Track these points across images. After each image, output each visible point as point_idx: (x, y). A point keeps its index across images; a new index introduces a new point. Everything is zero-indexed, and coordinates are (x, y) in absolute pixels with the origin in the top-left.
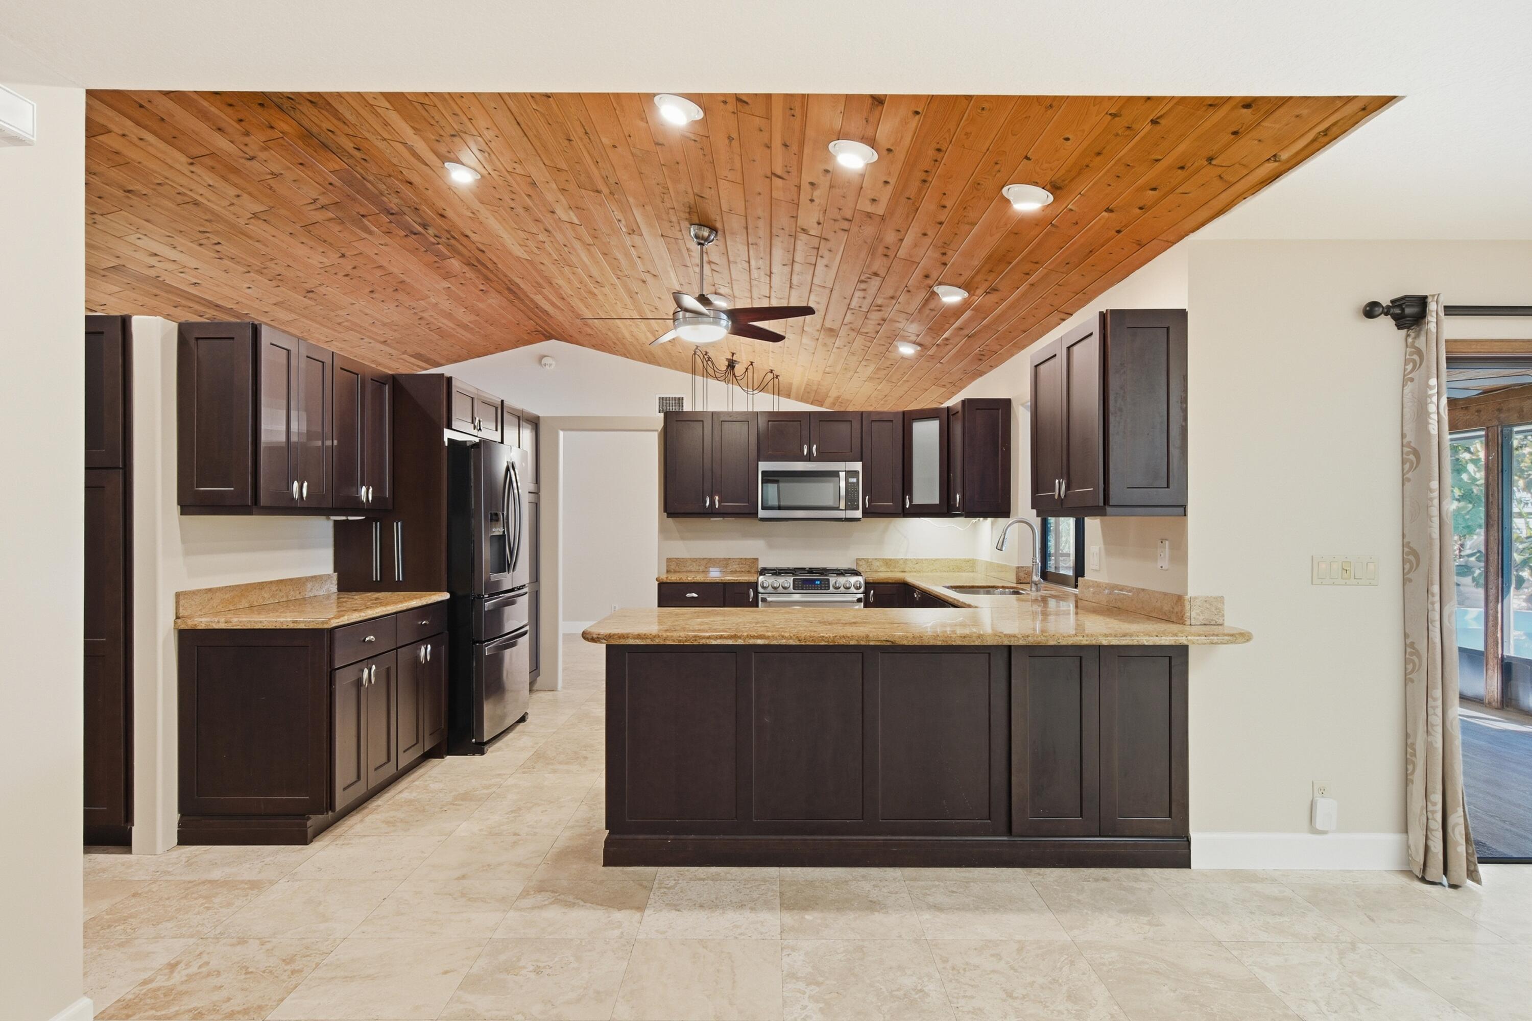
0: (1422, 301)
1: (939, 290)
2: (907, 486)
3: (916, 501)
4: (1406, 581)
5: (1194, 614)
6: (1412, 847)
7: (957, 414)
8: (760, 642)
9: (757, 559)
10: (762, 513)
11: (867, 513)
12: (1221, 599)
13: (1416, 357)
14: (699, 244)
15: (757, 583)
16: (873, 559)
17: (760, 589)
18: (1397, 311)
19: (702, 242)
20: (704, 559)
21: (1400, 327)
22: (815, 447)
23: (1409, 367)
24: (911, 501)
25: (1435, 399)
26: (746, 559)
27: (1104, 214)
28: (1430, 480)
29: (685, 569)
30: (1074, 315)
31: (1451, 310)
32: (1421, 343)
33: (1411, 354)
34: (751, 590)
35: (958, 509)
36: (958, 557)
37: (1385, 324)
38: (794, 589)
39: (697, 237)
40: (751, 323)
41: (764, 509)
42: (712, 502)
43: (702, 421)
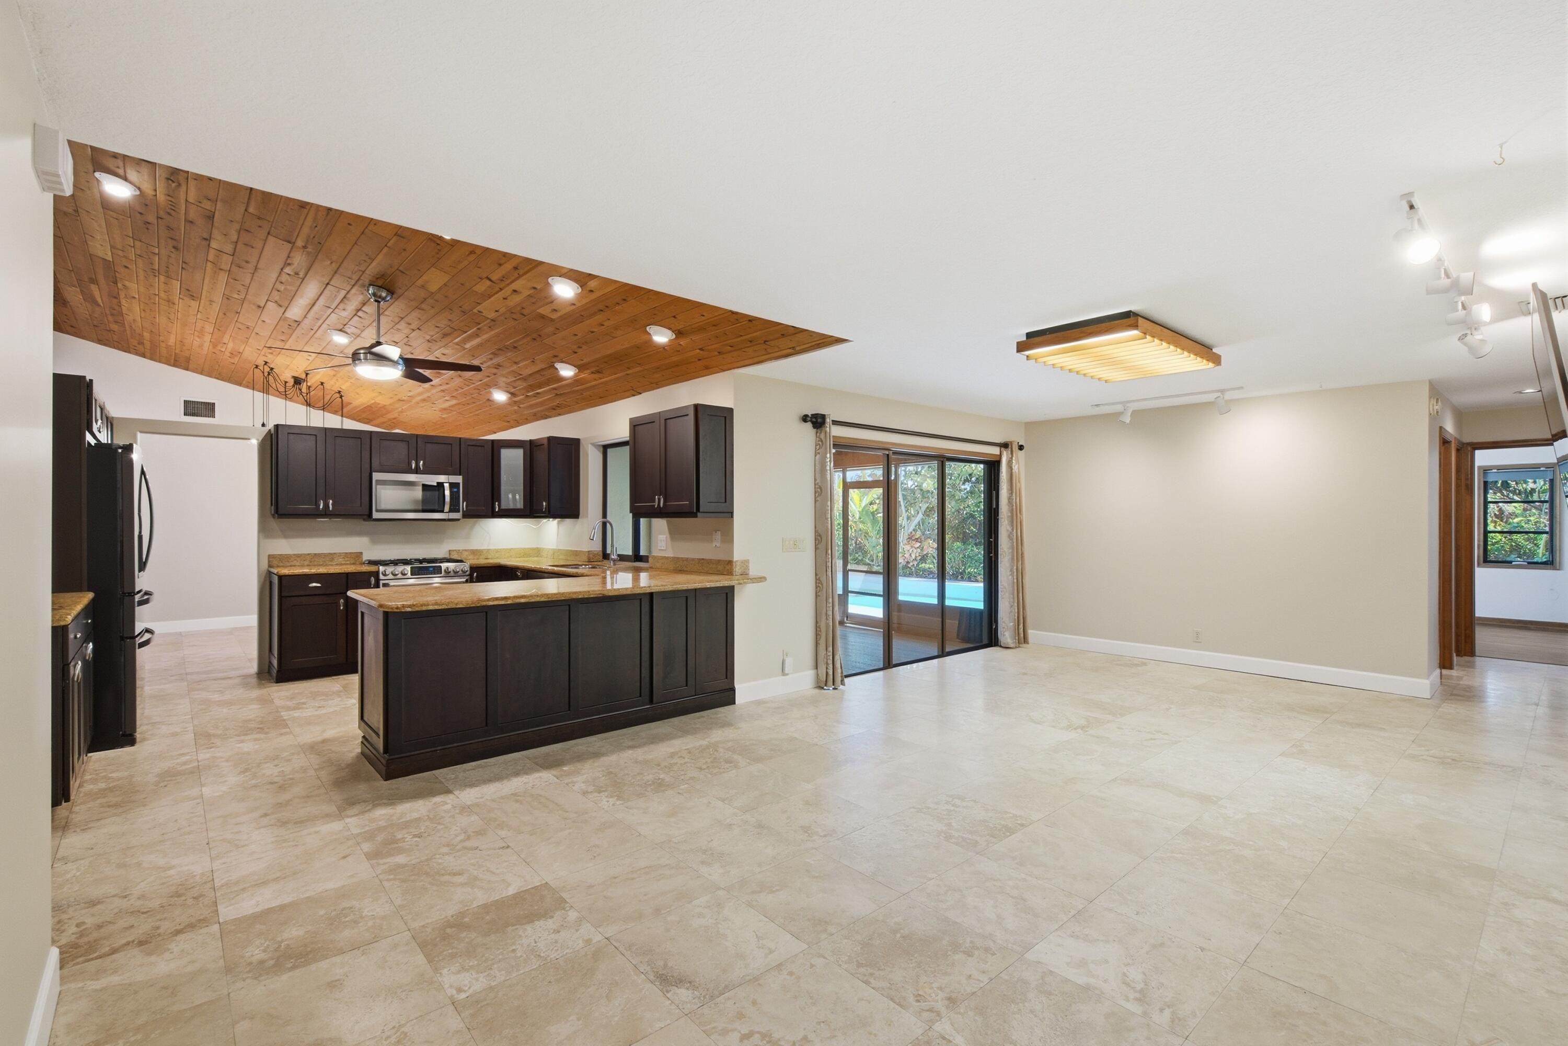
0: (823, 417)
1: (558, 365)
2: (495, 493)
3: (503, 507)
4: (816, 549)
5: (737, 569)
6: (820, 675)
7: (542, 446)
8: (523, 600)
9: (361, 553)
10: (376, 515)
11: (466, 515)
12: (747, 561)
13: (820, 443)
14: (376, 301)
15: (378, 573)
16: (462, 550)
17: (381, 577)
18: (814, 420)
19: (380, 300)
20: (309, 554)
21: (814, 427)
22: (422, 462)
23: (818, 447)
24: (499, 506)
25: (829, 463)
26: (349, 553)
27: (698, 351)
28: (827, 501)
29: (288, 564)
30: (642, 394)
31: (835, 423)
32: (822, 436)
33: (819, 441)
34: (372, 578)
35: (544, 513)
36: (526, 547)
37: (809, 425)
38: (412, 575)
39: (374, 295)
40: (417, 369)
41: (377, 511)
42: (326, 505)
43: (316, 435)
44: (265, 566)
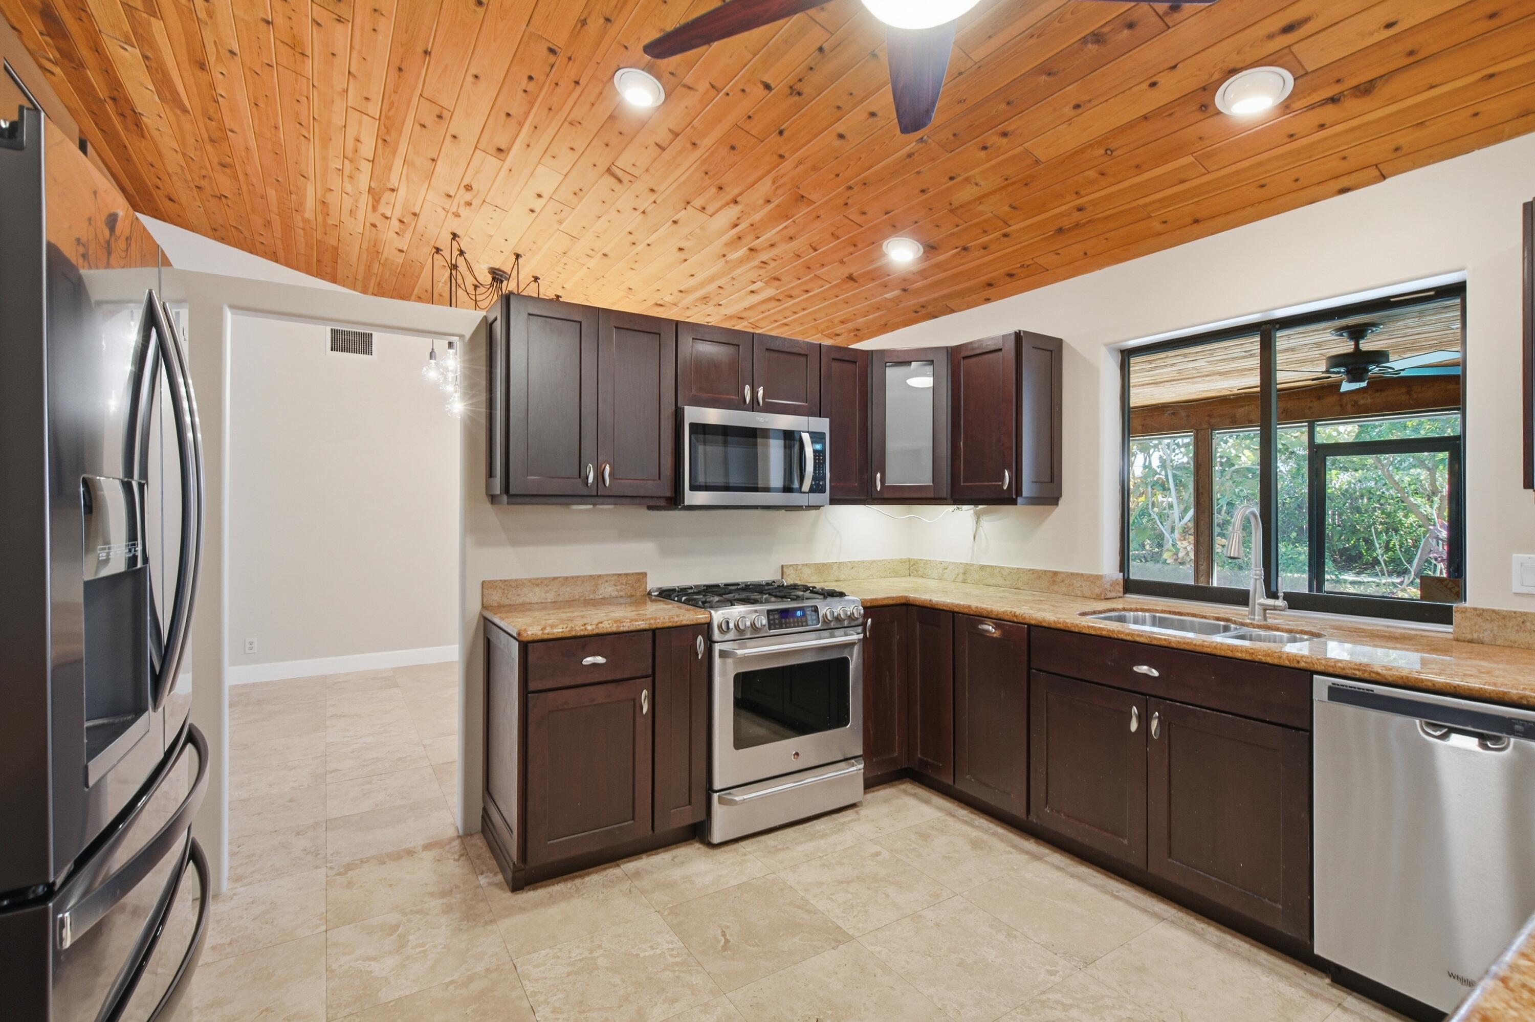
9: (645, 574)
10: (690, 497)
15: (709, 625)
16: (803, 565)
17: (717, 635)
22: (761, 387)
24: (883, 480)
26: (626, 575)
34: (700, 638)
41: (693, 488)
42: (599, 475)
43: (580, 323)
44: (475, 607)
